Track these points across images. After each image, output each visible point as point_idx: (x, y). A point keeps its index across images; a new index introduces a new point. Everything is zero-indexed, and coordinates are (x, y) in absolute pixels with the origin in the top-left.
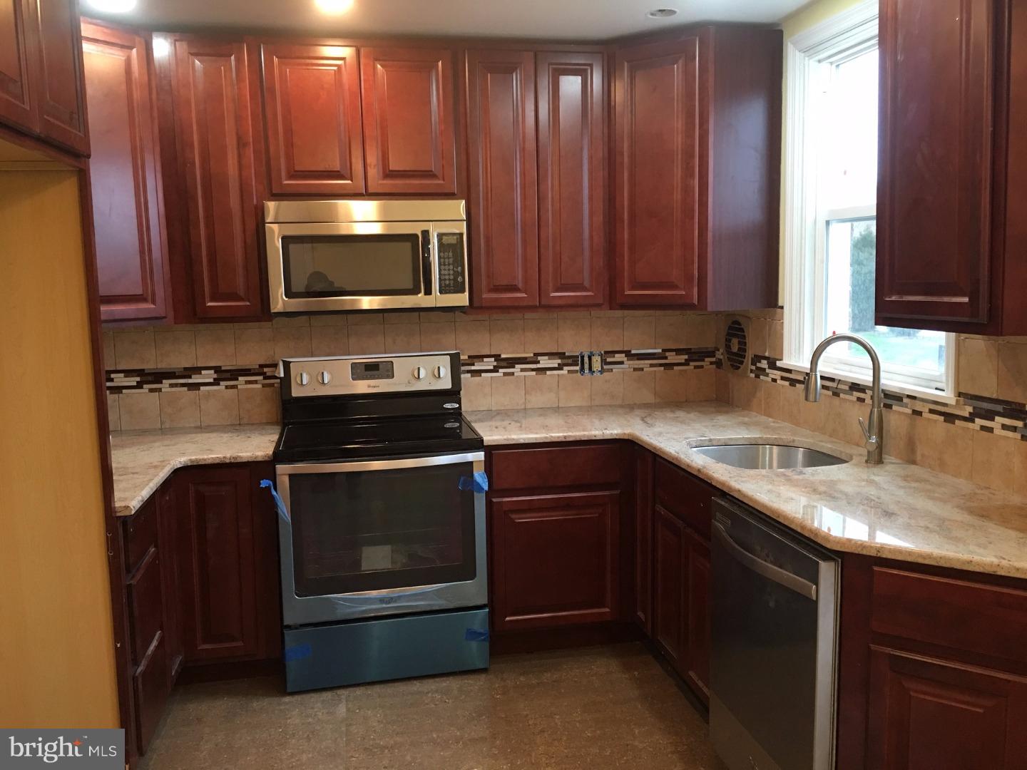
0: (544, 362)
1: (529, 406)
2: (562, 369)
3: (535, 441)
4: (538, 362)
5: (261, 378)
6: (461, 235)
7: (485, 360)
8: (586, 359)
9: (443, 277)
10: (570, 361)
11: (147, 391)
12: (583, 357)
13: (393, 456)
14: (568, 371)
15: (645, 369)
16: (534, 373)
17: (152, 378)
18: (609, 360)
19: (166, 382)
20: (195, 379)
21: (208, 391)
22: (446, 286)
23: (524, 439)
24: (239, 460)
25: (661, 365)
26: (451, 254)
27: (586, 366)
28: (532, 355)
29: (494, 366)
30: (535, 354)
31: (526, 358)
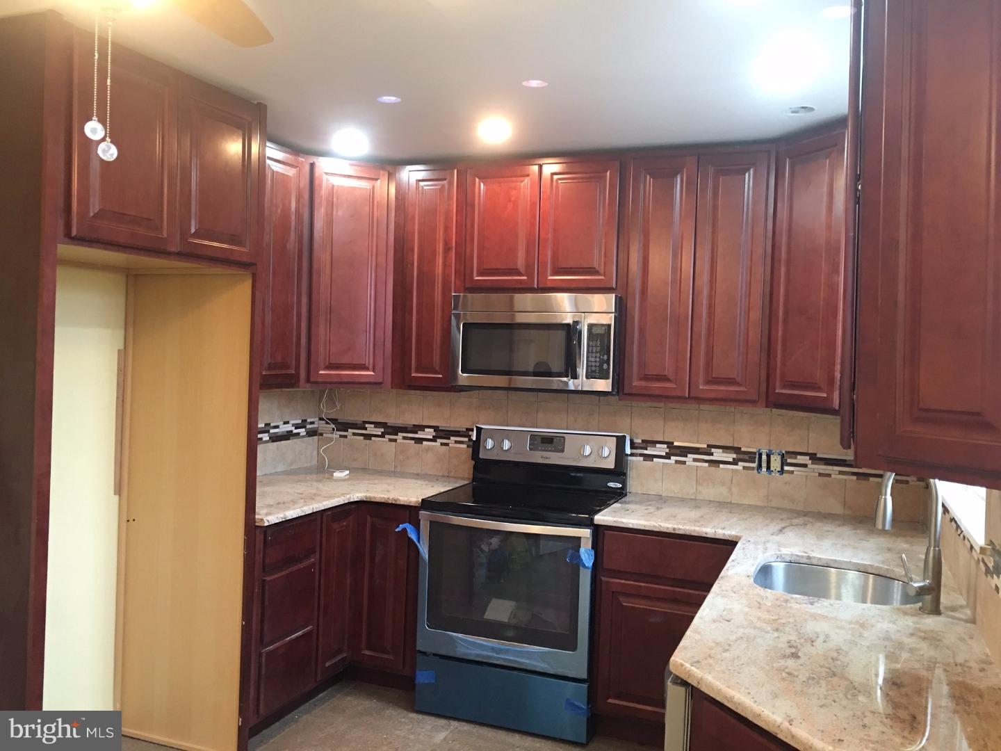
0: (718, 455)
1: (699, 497)
2: (737, 464)
3: (643, 528)
4: (712, 454)
5: (466, 439)
6: (609, 326)
7: (658, 445)
8: (764, 457)
9: (590, 364)
10: (746, 457)
11: (388, 440)
12: (760, 455)
13: (511, 520)
14: (744, 467)
15: (833, 476)
16: (707, 465)
17: (391, 430)
18: (789, 461)
19: (401, 435)
20: (420, 435)
21: (429, 446)
22: (592, 371)
23: (633, 524)
24: (398, 503)
25: (854, 474)
26: (599, 343)
27: (764, 465)
28: (705, 446)
29: (666, 453)
30: (708, 446)
31: (698, 449)
